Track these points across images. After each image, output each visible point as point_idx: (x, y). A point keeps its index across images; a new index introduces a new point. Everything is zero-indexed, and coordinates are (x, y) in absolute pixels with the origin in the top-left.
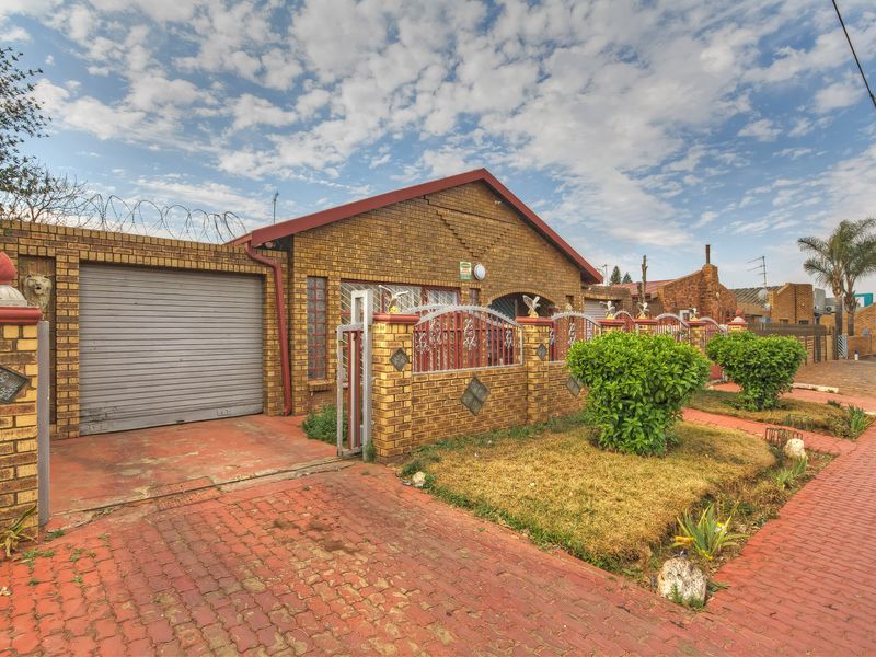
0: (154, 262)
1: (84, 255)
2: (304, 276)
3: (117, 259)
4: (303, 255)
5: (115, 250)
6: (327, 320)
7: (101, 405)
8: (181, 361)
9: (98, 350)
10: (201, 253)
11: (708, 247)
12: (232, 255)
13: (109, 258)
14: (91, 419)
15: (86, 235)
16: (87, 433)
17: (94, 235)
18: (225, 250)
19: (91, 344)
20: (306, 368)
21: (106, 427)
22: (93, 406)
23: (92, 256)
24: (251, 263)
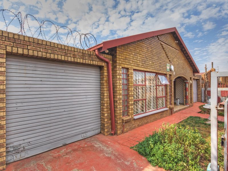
0: (52, 56)
1: (9, 49)
2: (121, 67)
3: (31, 53)
4: (120, 57)
5: (29, 47)
6: (128, 88)
7: (21, 142)
8: (65, 111)
9: (19, 108)
10: (76, 53)
11: (212, 63)
12: (90, 55)
13: (26, 52)
14: (14, 152)
15: (11, 36)
16: (12, 161)
17: (16, 37)
18: (87, 52)
19: (14, 105)
20: (121, 111)
21: (24, 155)
22: (15, 144)
23: (15, 50)
24: (98, 60)
